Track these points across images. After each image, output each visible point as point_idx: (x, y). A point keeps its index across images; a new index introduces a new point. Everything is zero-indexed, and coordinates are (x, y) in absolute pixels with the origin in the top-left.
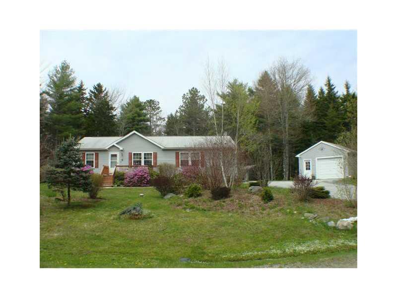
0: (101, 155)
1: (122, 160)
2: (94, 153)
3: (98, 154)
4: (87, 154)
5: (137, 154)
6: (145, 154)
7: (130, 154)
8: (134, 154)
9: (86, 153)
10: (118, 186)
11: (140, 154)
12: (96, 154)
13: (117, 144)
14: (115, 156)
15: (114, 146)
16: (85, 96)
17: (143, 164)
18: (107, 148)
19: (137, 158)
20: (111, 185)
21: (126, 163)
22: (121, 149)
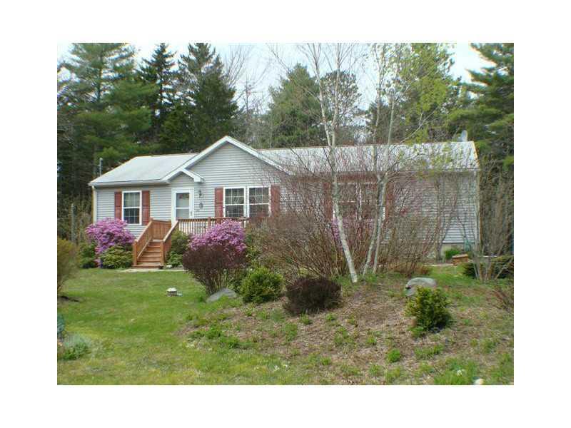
0: (154, 195)
1: (201, 205)
2: (141, 192)
3: (148, 192)
4: (125, 194)
5: (235, 190)
6: (252, 190)
7: (218, 192)
8: (228, 191)
9: (123, 192)
10: (174, 266)
11: (242, 190)
12: (143, 192)
13: (189, 168)
14: (186, 196)
15: (182, 174)
16: (172, 69)
17: (247, 213)
18: (166, 179)
19: (235, 200)
20: (159, 264)
21: (209, 211)
22: (197, 179)
